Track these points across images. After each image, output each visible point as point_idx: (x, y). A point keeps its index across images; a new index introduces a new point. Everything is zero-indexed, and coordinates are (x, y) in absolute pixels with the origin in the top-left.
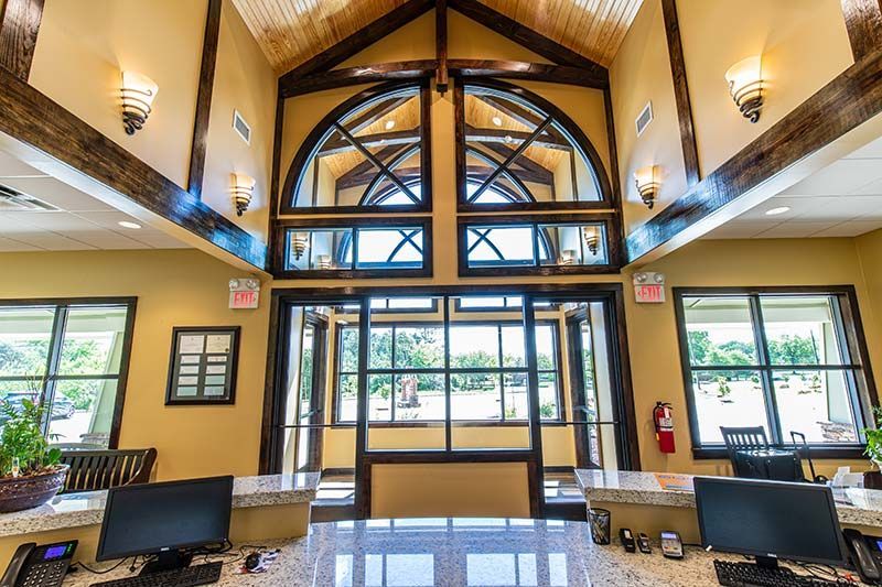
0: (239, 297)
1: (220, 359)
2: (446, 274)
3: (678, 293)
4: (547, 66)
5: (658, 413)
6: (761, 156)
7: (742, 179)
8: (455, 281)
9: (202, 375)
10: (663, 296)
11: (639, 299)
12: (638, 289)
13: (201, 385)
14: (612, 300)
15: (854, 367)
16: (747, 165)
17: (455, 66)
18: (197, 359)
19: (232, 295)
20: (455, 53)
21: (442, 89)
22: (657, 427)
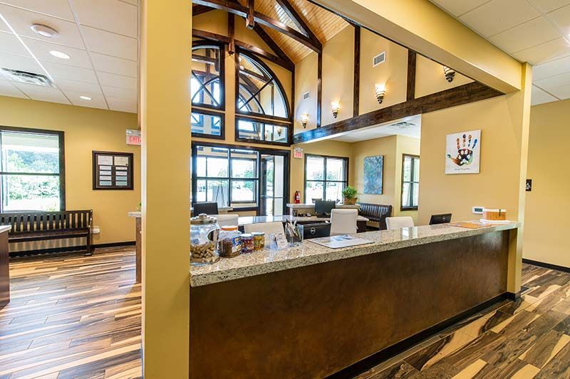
0: (132, 139)
1: (123, 168)
2: (230, 139)
3: (306, 155)
4: (274, 56)
5: (296, 194)
6: (335, 128)
7: (330, 132)
8: (233, 142)
9: (114, 175)
10: (302, 157)
11: (295, 157)
12: (295, 153)
13: (114, 181)
14: (287, 156)
15: (345, 182)
16: (332, 128)
17: (237, 44)
18: (110, 168)
19: (128, 138)
20: (237, 37)
21: (231, 53)
22: (296, 198)
